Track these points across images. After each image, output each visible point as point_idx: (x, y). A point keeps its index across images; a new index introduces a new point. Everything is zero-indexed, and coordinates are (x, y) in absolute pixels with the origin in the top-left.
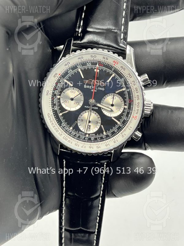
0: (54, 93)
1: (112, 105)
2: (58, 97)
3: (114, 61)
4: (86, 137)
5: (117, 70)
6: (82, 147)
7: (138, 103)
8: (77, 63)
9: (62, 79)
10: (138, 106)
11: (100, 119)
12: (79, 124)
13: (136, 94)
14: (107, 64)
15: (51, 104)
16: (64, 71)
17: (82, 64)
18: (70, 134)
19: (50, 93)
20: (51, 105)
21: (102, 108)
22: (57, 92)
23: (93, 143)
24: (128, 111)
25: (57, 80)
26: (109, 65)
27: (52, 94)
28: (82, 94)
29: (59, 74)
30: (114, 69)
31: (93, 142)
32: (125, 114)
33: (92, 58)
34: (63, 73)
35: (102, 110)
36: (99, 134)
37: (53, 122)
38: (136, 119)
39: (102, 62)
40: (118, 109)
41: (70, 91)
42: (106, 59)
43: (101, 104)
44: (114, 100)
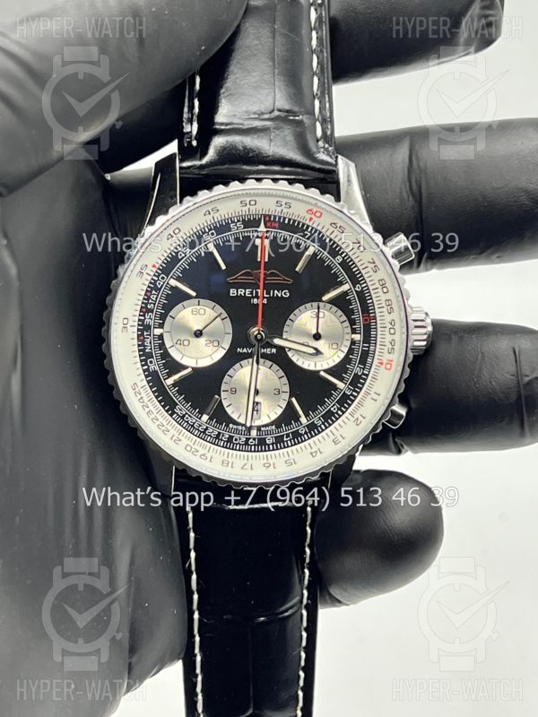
0: (143, 321)
1: (317, 337)
2: (158, 332)
3: (310, 210)
4: (250, 439)
5: (320, 232)
6: (242, 468)
7: (392, 323)
8: (202, 226)
9: (163, 278)
10: (392, 331)
11: (285, 380)
12: (225, 404)
13: (384, 297)
14: (290, 220)
15: (137, 354)
16: (166, 255)
17: (215, 228)
18: (203, 434)
19: (131, 323)
20: (138, 359)
21: (287, 350)
22: (150, 319)
23: (273, 453)
24: (363, 347)
25: (147, 283)
26: (294, 221)
27: (139, 325)
28: (225, 315)
30: (311, 232)
31: (274, 450)
32: (356, 358)
33: (246, 208)
34: (163, 262)
35: (290, 354)
36: (288, 424)
37: (151, 408)
38: (390, 369)
39: (275, 217)
40: (335, 346)
41: (189, 310)
42: (284, 205)
43: (284, 337)
44: (320, 320)
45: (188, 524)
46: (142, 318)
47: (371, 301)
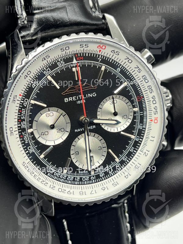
0: (20, 127)
1: (115, 114)
2: (30, 131)
3: (99, 46)
4: (91, 177)
5: (106, 57)
6: (91, 194)
7: (153, 98)
8: (42, 67)
9: (26, 101)
10: (154, 102)
11: (103, 141)
12: (74, 161)
13: (146, 85)
14: (88, 54)
15: (21, 146)
16: (25, 87)
17: (50, 67)
18: (66, 180)
19: (14, 130)
20: (22, 149)
21: (101, 125)
22: (24, 125)
23: (104, 181)
24: (140, 114)
25: (18, 105)
26: (91, 54)
27: (19, 130)
28: (64, 113)
29: (20, 95)
30: (101, 58)
31: (105, 179)
32: (138, 120)
33: (64, 52)
34: (25, 92)
35: (103, 126)
36: (109, 164)
37: (35, 173)
38: (157, 123)
39: (80, 54)
40: (125, 117)
41: (44, 115)
42: (84, 46)
43: (98, 118)
44: (115, 104)
45: (64, 229)
46: (20, 125)
47: (140, 88)
